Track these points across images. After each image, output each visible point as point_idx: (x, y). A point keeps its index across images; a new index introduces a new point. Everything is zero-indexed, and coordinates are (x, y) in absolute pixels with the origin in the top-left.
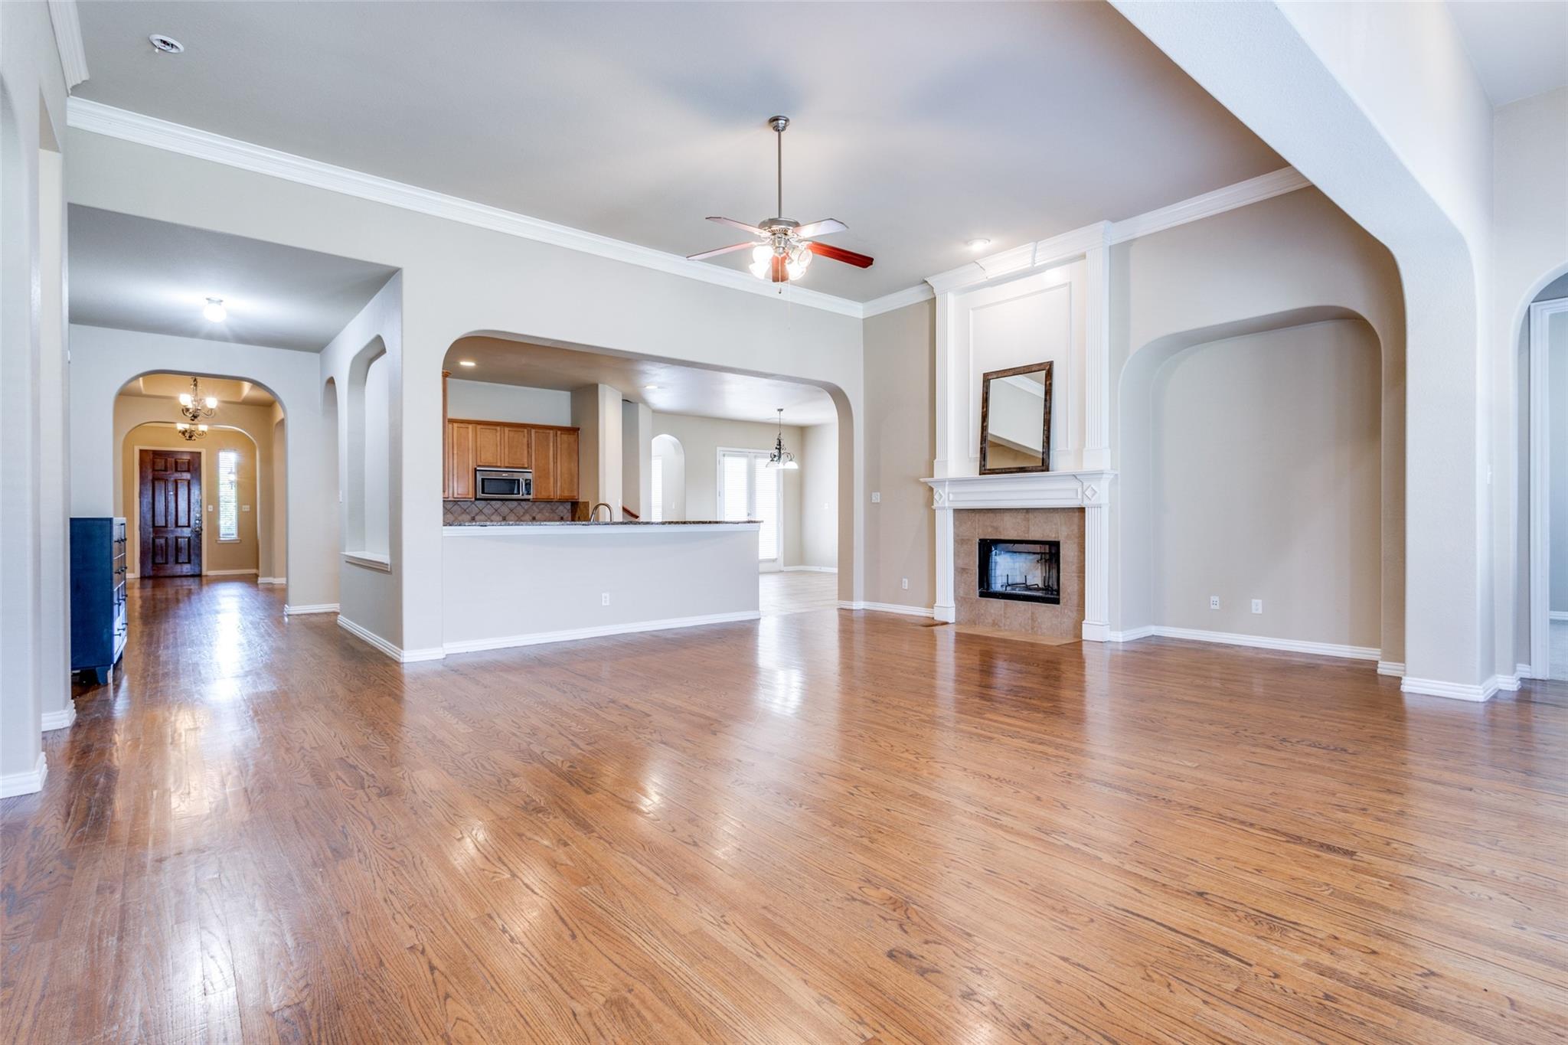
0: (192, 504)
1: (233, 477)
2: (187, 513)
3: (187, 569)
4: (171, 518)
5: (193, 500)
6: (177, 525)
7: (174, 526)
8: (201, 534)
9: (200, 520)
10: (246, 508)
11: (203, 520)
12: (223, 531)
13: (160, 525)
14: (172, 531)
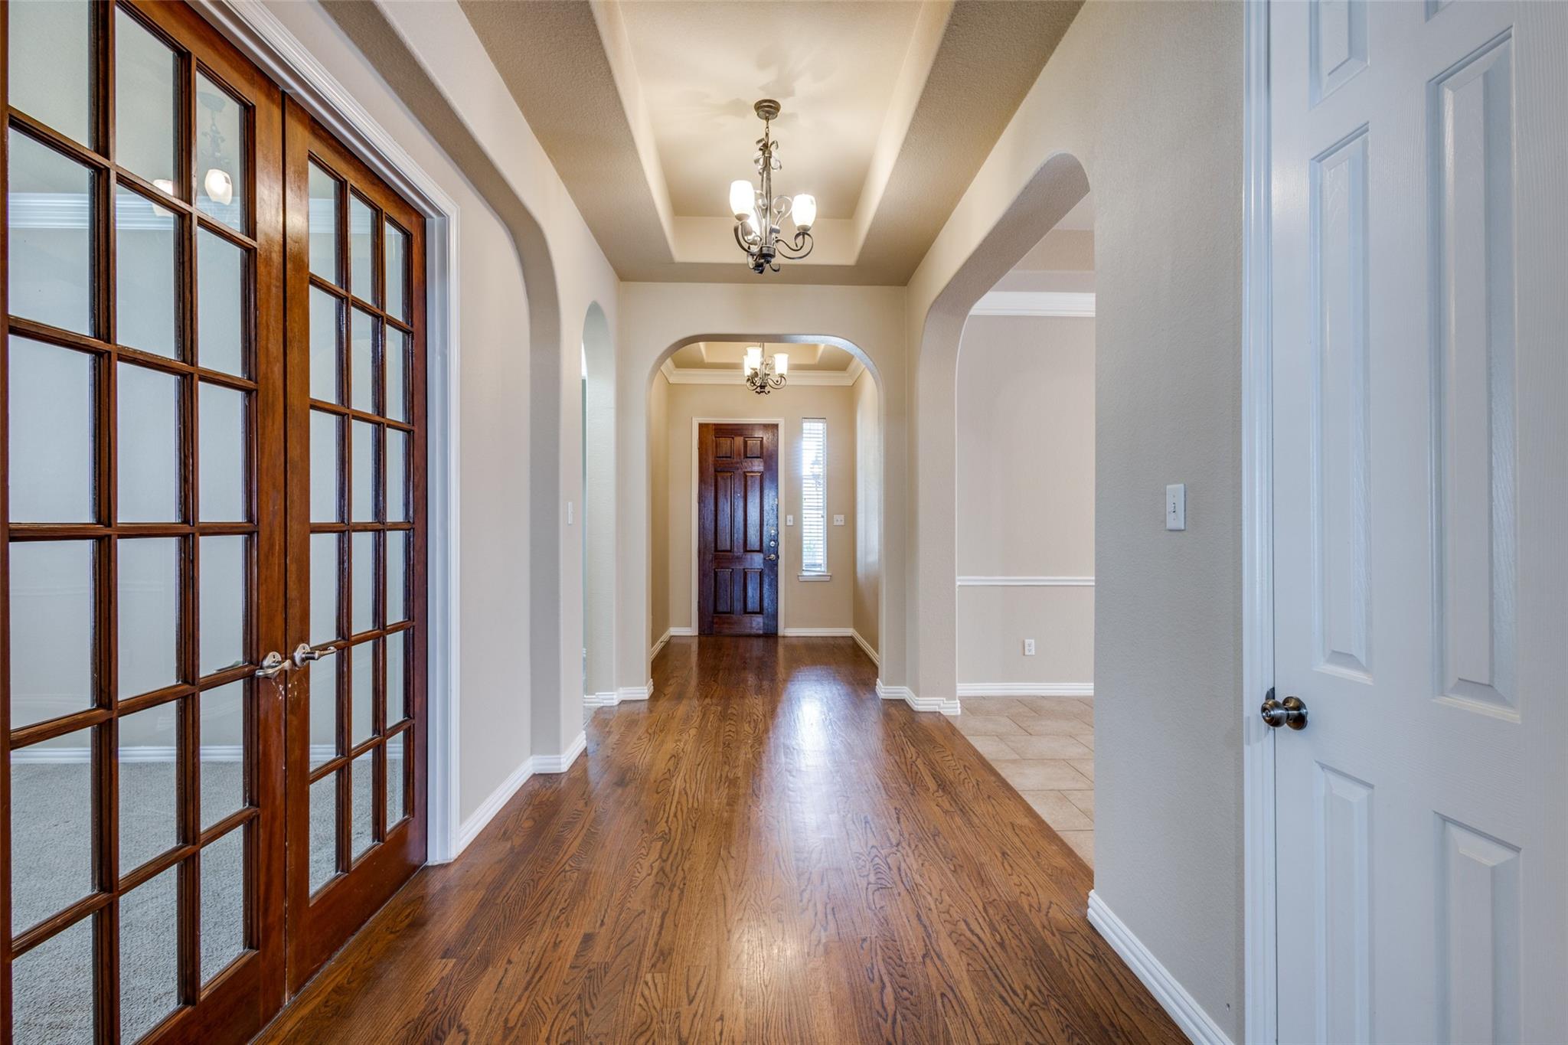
0: (765, 513)
1: (819, 470)
2: (758, 527)
3: (758, 623)
4: (739, 536)
5: (766, 507)
6: (746, 551)
7: (742, 551)
8: (777, 565)
9: (776, 541)
10: (839, 520)
11: (779, 540)
12: (806, 560)
13: (723, 548)
14: (738, 558)
